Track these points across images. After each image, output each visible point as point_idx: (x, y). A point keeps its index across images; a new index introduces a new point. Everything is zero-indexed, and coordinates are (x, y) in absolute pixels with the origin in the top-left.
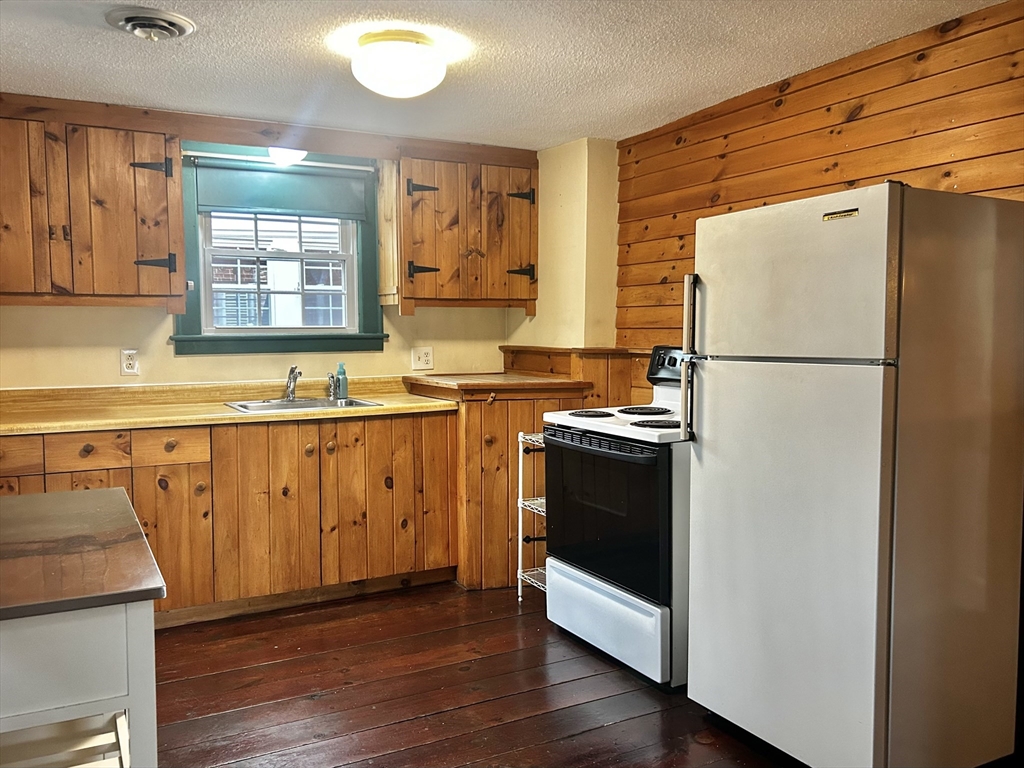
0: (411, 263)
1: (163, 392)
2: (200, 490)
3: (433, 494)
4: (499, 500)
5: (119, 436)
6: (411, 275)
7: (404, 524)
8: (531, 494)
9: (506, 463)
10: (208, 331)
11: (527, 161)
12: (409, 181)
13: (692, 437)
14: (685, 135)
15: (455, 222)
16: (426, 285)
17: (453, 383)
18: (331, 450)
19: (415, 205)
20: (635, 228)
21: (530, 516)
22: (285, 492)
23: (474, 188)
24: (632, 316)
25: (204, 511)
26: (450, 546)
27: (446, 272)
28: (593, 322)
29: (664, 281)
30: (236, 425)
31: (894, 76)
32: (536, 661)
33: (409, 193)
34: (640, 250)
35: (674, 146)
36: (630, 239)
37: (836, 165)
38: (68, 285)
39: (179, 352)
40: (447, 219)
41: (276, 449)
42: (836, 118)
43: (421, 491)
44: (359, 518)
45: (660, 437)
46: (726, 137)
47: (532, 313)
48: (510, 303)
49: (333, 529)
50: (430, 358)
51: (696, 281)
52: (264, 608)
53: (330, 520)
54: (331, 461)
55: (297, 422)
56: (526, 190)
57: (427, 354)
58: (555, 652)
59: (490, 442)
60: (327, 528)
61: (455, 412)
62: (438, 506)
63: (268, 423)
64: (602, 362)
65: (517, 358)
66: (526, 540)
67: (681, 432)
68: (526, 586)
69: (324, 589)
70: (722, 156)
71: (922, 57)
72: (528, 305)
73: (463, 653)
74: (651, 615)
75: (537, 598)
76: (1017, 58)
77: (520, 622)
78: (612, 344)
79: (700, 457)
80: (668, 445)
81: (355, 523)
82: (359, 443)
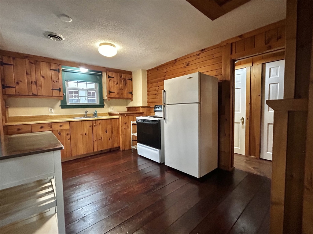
0: (109, 91)
1: (59, 116)
2: (68, 134)
3: (115, 133)
4: (128, 134)
5: (49, 124)
6: (109, 93)
7: (110, 139)
8: (134, 132)
9: (129, 127)
10: (68, 104)
11: (130, 73)
12: (108, 76)
13: (165, 119)
14: (159, 69)
15: (117, 84)
16: (112, 95)
17: (118, 113)
18: (95, 126)
19: (110, 80)
20: (150, 85)
21: (134, 136)
22: (86, 134)
23: (121, 78)
24: (150, 101)
25: (68, 139)
26: (119, 143)
27: (116, 92)
28: (143, 101)
29: (156, 94)
30: (75, 121)
31: (194, 58)
32: (136, 162)
33: (109, 78)
34: (151, 89)
35: (157, 71)
36: (149, 87)
37: (185, 73)
38: (36, 94)
39: (62, 108)
40: (116, 83)
41: (83, 126)
42: (185, 65)
43: (113, 133)
44: (101, 139)
45: (158, 119)
46: (166, 69)
47: (132, 100)
48: (128, 99)
49: (96, 141)
50: (113, 109)
51: (164, 91)
52: (82, 157)
53: (95, 139)
54: (95, 128)
55: (88, 121)
56: (130, 78)
57: (112, 108)
58: (139, 160)
59: (126, 123)
60: (94, 141)
61: (119, 118)
62: (116, 136)
63: (82, 121)
64: (145, 109)
65: (129, 109)
66: (133, 141)
67: (163, 118)
68: (134, 149)
69: (94, 152)
70: (165, 72)
71: (199, 55)
72: (131, 99)
73: (122, 162)
74: (157, 151)
75: (135, 151)
76: (214, 55)
77: (132, 156)
78: (147, 106)
79: (166, 122)
80: (160, 121)
81: (100, 139)
82: (100, 124)
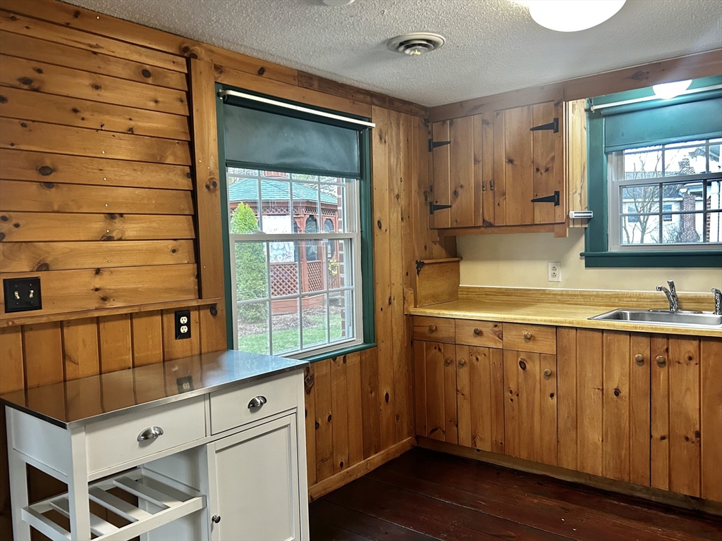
1: (575, 295)
2: (548, 376)
5: (496, 326)
10: (613, 248)
18: (662, 364)
22: (617, 392)
25: (551, 392)
30: (576, 328)
38: (492, 221)
39: (588, 265)
41: (609, 354)
44: (692, 436)
49: (663, 438)
53: (660, 430)
54: (662, 374)
55: (630, 334)
60: (656, 435)
63: (602, 331)
81: (687, 439)
82: (693, 362)
